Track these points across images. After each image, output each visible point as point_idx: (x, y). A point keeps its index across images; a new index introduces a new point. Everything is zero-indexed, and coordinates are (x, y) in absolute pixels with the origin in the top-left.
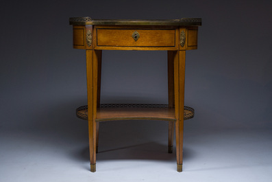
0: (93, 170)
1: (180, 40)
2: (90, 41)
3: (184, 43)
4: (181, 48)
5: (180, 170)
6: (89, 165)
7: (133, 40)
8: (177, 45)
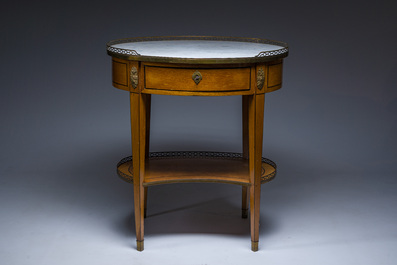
0: (140, 248)
1: (256, 81)
2: (136, 82)
3: (262, 85)
4: (259, 92)
5: (255, 248)
6: (134, 242)
7: (194, 83)
8: (253, 88)
